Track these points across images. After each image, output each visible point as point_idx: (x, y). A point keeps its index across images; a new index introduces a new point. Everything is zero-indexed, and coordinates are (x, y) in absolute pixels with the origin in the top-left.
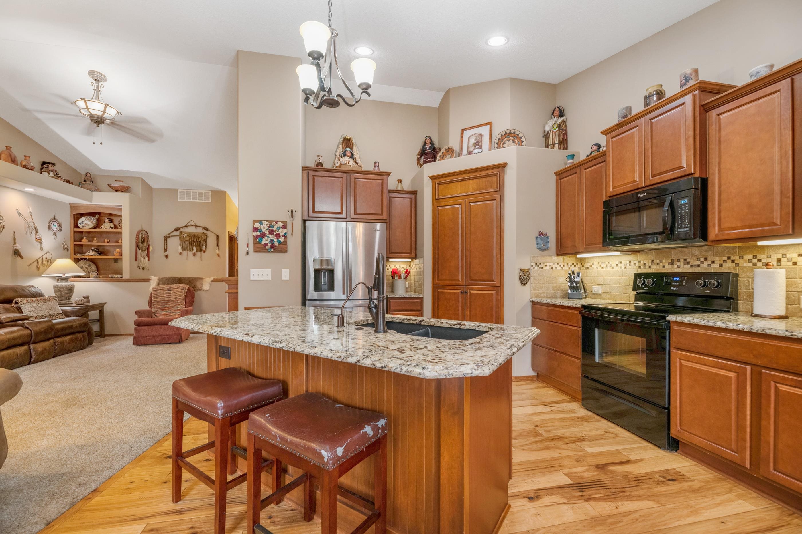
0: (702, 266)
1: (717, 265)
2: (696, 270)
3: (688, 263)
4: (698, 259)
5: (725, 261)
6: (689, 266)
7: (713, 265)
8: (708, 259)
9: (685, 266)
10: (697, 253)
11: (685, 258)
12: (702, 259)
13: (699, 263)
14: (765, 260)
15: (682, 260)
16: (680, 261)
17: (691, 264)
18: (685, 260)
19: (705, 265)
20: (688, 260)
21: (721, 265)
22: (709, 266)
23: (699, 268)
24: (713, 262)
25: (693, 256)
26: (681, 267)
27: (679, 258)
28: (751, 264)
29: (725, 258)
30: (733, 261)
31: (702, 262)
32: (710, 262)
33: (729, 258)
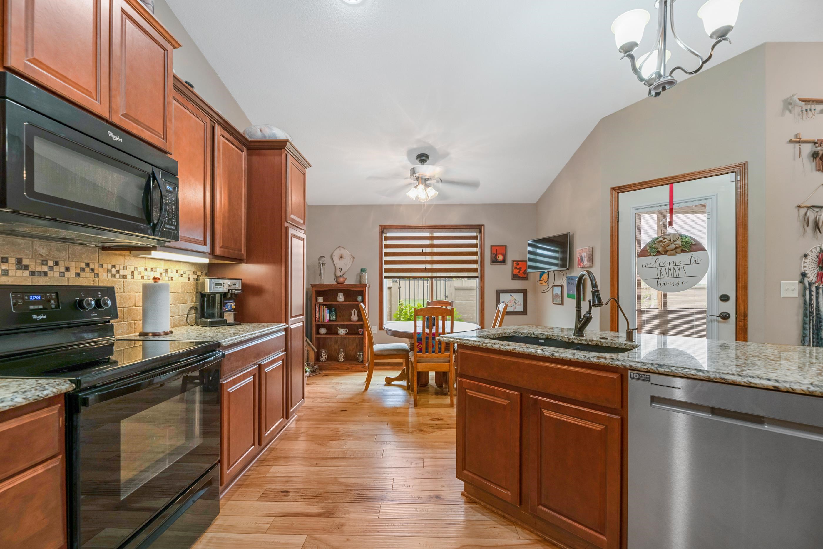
0: (50, 274)
1: (71, 274)
2: (41, 281)
3: (26, 267)
4: (44, 262)
5: (83, 270)
6: (27, 273)
7: (67, 274)
8: (60, 263)
9: (19, 273)
10: (43, 251)
11: (19, 256)
12: (51, 263)
13: (45, 268)
14: (122, 272)
15: (12, 261)
16: (7, 262)
17: (30, 269)
18: (19, 261)
19: (56, 273)
20: (25, 262)
21: (78, 275)
22: (62, 275)
23: (46, 278)
24: (68, 269)
25: (35, 254)
26: (11, 273)
27: (6, 256)
28: (110, 275)
29: (83, 265)
30: (92, 270)
31: (51, 268)
32: (63, 270)
33: (88, 265)
